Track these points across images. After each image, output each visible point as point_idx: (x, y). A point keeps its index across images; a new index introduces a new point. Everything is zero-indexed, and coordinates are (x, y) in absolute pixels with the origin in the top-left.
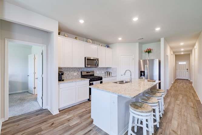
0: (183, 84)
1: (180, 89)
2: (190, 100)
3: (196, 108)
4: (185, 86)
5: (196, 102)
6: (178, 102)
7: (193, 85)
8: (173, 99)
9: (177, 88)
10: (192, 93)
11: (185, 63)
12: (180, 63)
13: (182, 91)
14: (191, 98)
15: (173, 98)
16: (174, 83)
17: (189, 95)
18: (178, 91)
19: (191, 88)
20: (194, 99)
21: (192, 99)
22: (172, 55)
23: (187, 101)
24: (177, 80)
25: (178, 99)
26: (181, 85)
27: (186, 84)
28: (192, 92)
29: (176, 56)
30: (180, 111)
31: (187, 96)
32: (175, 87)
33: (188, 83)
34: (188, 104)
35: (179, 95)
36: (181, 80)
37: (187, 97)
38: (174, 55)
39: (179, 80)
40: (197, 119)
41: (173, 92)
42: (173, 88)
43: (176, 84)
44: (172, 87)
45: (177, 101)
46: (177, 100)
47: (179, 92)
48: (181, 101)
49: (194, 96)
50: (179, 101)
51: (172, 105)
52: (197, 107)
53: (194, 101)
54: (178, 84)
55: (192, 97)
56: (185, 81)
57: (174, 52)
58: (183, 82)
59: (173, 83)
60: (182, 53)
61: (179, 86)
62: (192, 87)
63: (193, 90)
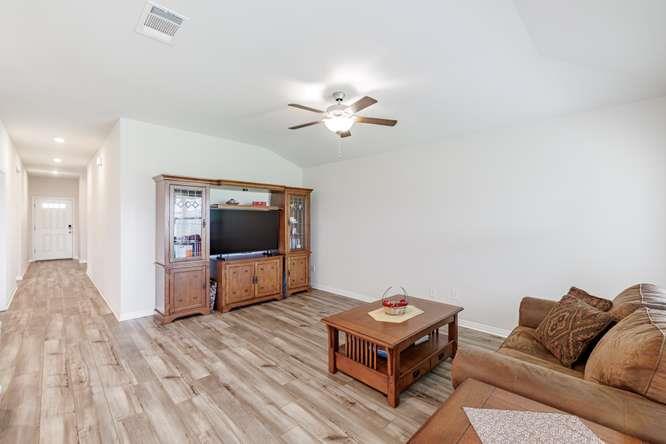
0: (59, 276)
1: (52, 296)
2: (88, 321)
3: (107, 339)
4: (66, 282)
5: (104, 321)
6: (52, 344)
7: (89, 272)
8: (30, 343)
9: (41, 293)
10: (91, 299)
11: (63, 206)
12: (45, 206)
13: (61, 299)
14: (90, 314)
15: (30, 334)
16: (26, 277)
17: (83, 308)
18: (44, 304)
19: (84, 283)
20: (99, 314)
21: (92, 315)
22: (18, 171)
23: (81, 327)
24: (35, 266)
25: (49, 335)
26: (52, 280)
27: (67, 273)
28: (91, 295)
29: (32, 178)
30: (64, 372)
31: (76, 311)
32: (32, 292)
33: (73, 271)
34: (84, 336)
35: (51, 320)
36: (51, 265)
37: (77, 316)
38: (25, 174)
39: (42, 266)
40: (116, 370)
41: (25, 316)
42: (23, 298)
43: (34, 280)
44: (17, 296)
45: (46, 343)
46: (46, 340)
47: (48, 307)
48: (60, 337)
49: (97, 306)
50: (53, 338)
51: (31, 367)
52: (110, 334)
53: (99, 320)
54: (41, 279)
55: (92, 309)
56: (64, 264)
57: (25, 165)
58: (59, 269)
59: (21, 278)
60: (55, 173)
61: (45, 286)
62: (87, 279)
63: (92, 287)
